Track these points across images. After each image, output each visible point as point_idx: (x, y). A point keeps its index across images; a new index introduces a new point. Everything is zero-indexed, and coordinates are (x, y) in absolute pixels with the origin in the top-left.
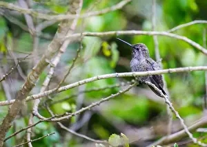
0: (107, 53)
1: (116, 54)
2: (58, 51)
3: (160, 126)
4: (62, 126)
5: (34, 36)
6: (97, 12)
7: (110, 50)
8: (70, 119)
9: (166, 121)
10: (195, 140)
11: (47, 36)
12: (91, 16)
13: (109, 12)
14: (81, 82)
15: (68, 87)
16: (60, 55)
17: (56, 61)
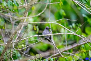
0: (35, 29)
1: (38, 29)
2: (20, 28)
3: (52, 51)
4: (21, 52)
5: (13, 24)
6: (32, 17)
7: (36, 28)
8: (24, 49)
9: (53, 50)
10: (62, 56)
11: (17, 24)
12: (30, 18)
13: (35, 17)
14: (27, 38)
15: (23, 39)
16: (21, 30)
17: (20, 32)
